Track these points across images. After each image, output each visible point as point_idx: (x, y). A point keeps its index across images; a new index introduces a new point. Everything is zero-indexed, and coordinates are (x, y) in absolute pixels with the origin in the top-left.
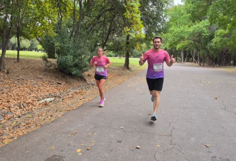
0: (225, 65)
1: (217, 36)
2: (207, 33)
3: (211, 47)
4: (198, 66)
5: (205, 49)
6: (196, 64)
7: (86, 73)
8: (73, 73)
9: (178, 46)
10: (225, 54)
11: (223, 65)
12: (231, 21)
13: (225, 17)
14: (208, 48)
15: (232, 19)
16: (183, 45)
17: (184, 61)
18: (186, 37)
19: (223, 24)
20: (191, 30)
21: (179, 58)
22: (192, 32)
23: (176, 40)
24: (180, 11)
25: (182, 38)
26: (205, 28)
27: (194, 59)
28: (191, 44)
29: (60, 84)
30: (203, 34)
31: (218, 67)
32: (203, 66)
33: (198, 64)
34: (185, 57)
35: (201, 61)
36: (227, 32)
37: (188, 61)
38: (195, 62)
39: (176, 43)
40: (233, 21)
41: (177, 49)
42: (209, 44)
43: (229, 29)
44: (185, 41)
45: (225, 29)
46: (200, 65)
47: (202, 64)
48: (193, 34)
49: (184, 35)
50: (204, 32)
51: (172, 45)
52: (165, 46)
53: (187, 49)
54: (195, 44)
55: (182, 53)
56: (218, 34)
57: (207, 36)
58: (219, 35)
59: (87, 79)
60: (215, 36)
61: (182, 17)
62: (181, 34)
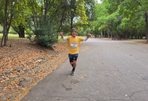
0: (127, 39)
1: (123, 22)
2: (116, 20)
3: (119, 28)
4: (111, 40)
5: (115, 29)
6: (110, 39)
7: (53, 46)
8: (48, 45)
9: (100, 28)
10: (127, 32)
11: (126, 39)
12: (131, 13)
13: (128, 11)
14: (117, 29)
15: (131, 12)
16: (102, 28)
17: (103, 37)
18: (105, 23)
19: (126, 15)
20: (107, 18)
21: (100, 36)
23: (99, 25)
24: (101, 7)
25: (102, 24)
26: (115, 17)
27: (109, 36)
28: (107, 27)
29: (42, 52)
30: (114, 21)
31: (123, 40)
32: (115, 40)
33: (112, 39)
34: (103, 34)
35: (113, 37)
36: (129, 19)
37: (105, 37)
38: (109, 37)
39: (98, 27)
40: (132, 13)
41: (99, 30)
42: (118, 27)
43: (130, 18)
44: (103, 25)
45: (127, 17)
47: (114, 39)
48: (108, 21)
49: (103, 22)
50: (115, 20)
51: (96, 28)
53: (105, 30)
54: (109, 27)
55: (101, 33)
57: (116, 22)
58: (125, 21)
59: (54, 49)
60: (122, 22)
61: (102, 11)
62: (102, 21)
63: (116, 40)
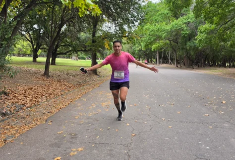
1: (201, 33)
2: (187, 31)
3: (190, 47)
4: (174, 68)
5: (183, 49)
6: (172, 66)
9: (153, 47)
12: (218, 13)
13: (212, 9)
14: (188, 48)
16: (158, 46)
17: (160, 63)
18: (164, 35)
19: (209, 18)
20: (168, 27)
21: (155, 60)
22: (169, 30)
23: (152, 40)
24: (156, 7)
25: (159, 38)
26: (184, 25)
27: (170, 61)
28: (167, 44)
30: (182, 32)
31: (197, 69)
32: (181, 68)
33: (175, 66)
34: (160, 58)
35: (178, 63)
37: (163, 63)
38: (170, 63)
39: (151, 43)
40: (221, 13)
41: (152, 50)
42: (188, 44)
43: (216, 24)
44: (161, 41)
45: (212, 23)
46: (177, 67)
47: (179, 66)
48: (170, 32)
49: (160, 34)
50: (183, 30)
51: (147, 45)
52: (140, 47)
53: (163, 50)
54: (171, 45)
55: (157, 55)
56: (202, 30)
57: (186, 34)
58: (204, 31)
60: (199, 33)
61: (158, 14)
62: (158, 33)
63: (184, 69)
